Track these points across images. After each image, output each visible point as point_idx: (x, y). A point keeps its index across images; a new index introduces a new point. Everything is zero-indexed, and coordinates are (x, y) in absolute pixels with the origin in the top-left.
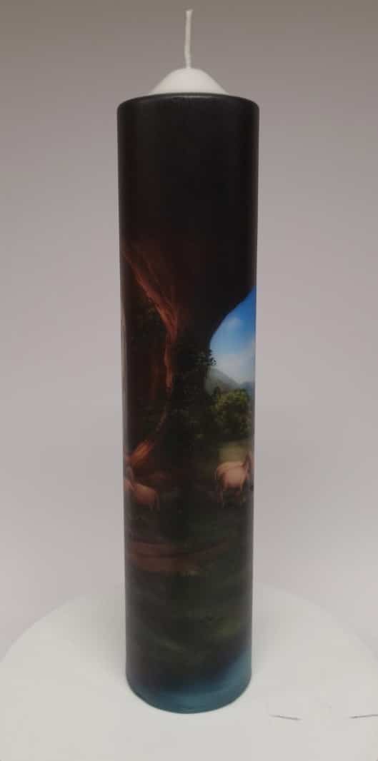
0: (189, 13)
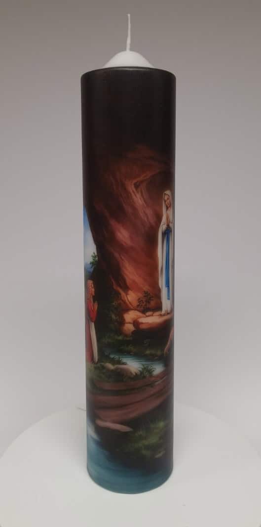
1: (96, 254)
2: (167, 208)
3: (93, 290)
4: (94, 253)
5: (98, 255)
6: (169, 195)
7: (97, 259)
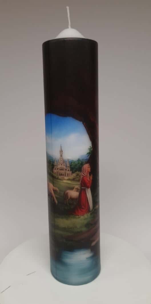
0: (68, 8)
1: (91, 147)
3: (89, 169)
4: (90, 147)
5: (93, 147)
7: (92, 149)
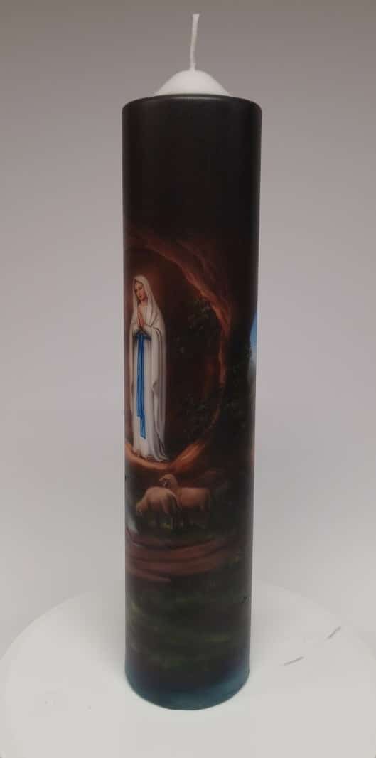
2: (139, 302)
6: (141, 283)
